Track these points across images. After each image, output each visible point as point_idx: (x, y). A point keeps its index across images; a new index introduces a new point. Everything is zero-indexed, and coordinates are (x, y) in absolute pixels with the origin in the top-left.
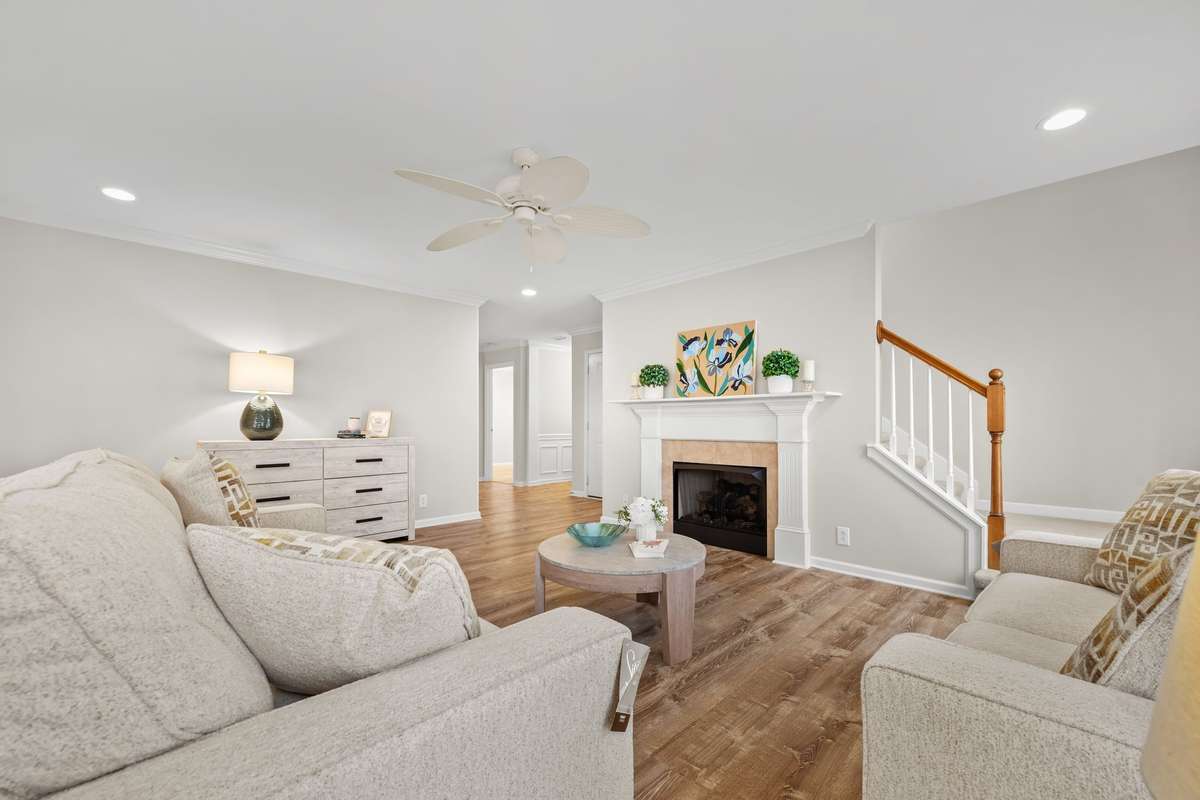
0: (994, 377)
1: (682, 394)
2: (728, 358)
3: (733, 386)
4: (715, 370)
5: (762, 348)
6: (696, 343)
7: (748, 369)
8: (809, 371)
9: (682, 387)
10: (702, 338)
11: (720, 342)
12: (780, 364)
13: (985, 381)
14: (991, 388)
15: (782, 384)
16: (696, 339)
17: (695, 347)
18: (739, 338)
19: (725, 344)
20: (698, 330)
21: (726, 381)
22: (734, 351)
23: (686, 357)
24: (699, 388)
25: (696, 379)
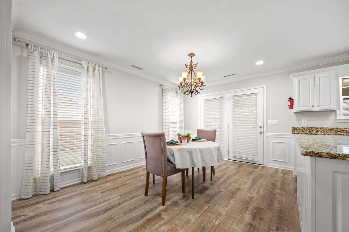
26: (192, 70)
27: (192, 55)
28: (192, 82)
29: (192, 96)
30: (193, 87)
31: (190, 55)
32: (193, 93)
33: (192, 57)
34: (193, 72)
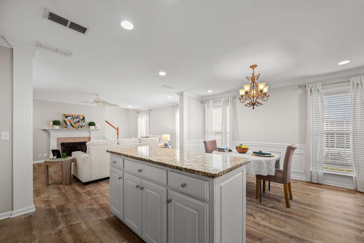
0: (118, 128)
1: (66, 128)
2: (79, 121)
3: (81, 127)
4: (76, 123)
5: (88, 120)
6: (70, 117)
7: (84, 124)
8: (97, 125)
9: (66, 126)
10: (71, 116)
11: (76, 118)
12: (92, 124)
13: (117, 128)
14: (117, 129)
15: (92, 127)
16: (69, 116)
17: (69, 118)
18: (82, 118)
19: (78, 119)
20: (70, 115)
21: (79, 126)
22: (80, 120)
23: (66, 120)
24: (71, 127)
25: (70, 125)
26: (253, 82)
27: (253, 67)
28: (253, 94)
29: (253, 109)
30: (255, 98)
31: (251, 67)
32: (254, 106)
33: (253, 68)
34: (255, 84)
